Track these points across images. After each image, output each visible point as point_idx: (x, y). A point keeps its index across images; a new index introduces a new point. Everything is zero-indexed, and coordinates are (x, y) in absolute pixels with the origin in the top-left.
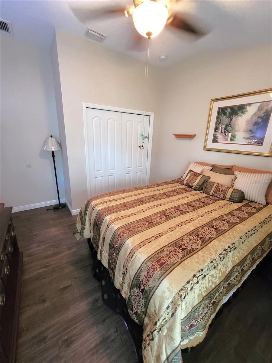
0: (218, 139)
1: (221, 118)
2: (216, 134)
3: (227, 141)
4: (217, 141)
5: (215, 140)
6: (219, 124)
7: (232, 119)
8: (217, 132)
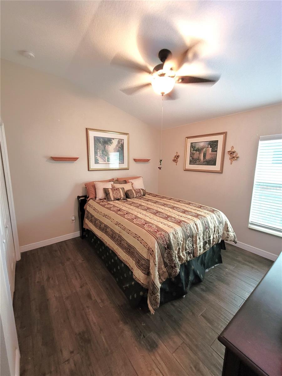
0: (98, 161)
1: (98, 145)
2: (96, 157)
3: (105, 162)
4: (99, 163)
5: (96, 162)
6: (97, 149)
7: (105, 147)
8: (97, 155)
